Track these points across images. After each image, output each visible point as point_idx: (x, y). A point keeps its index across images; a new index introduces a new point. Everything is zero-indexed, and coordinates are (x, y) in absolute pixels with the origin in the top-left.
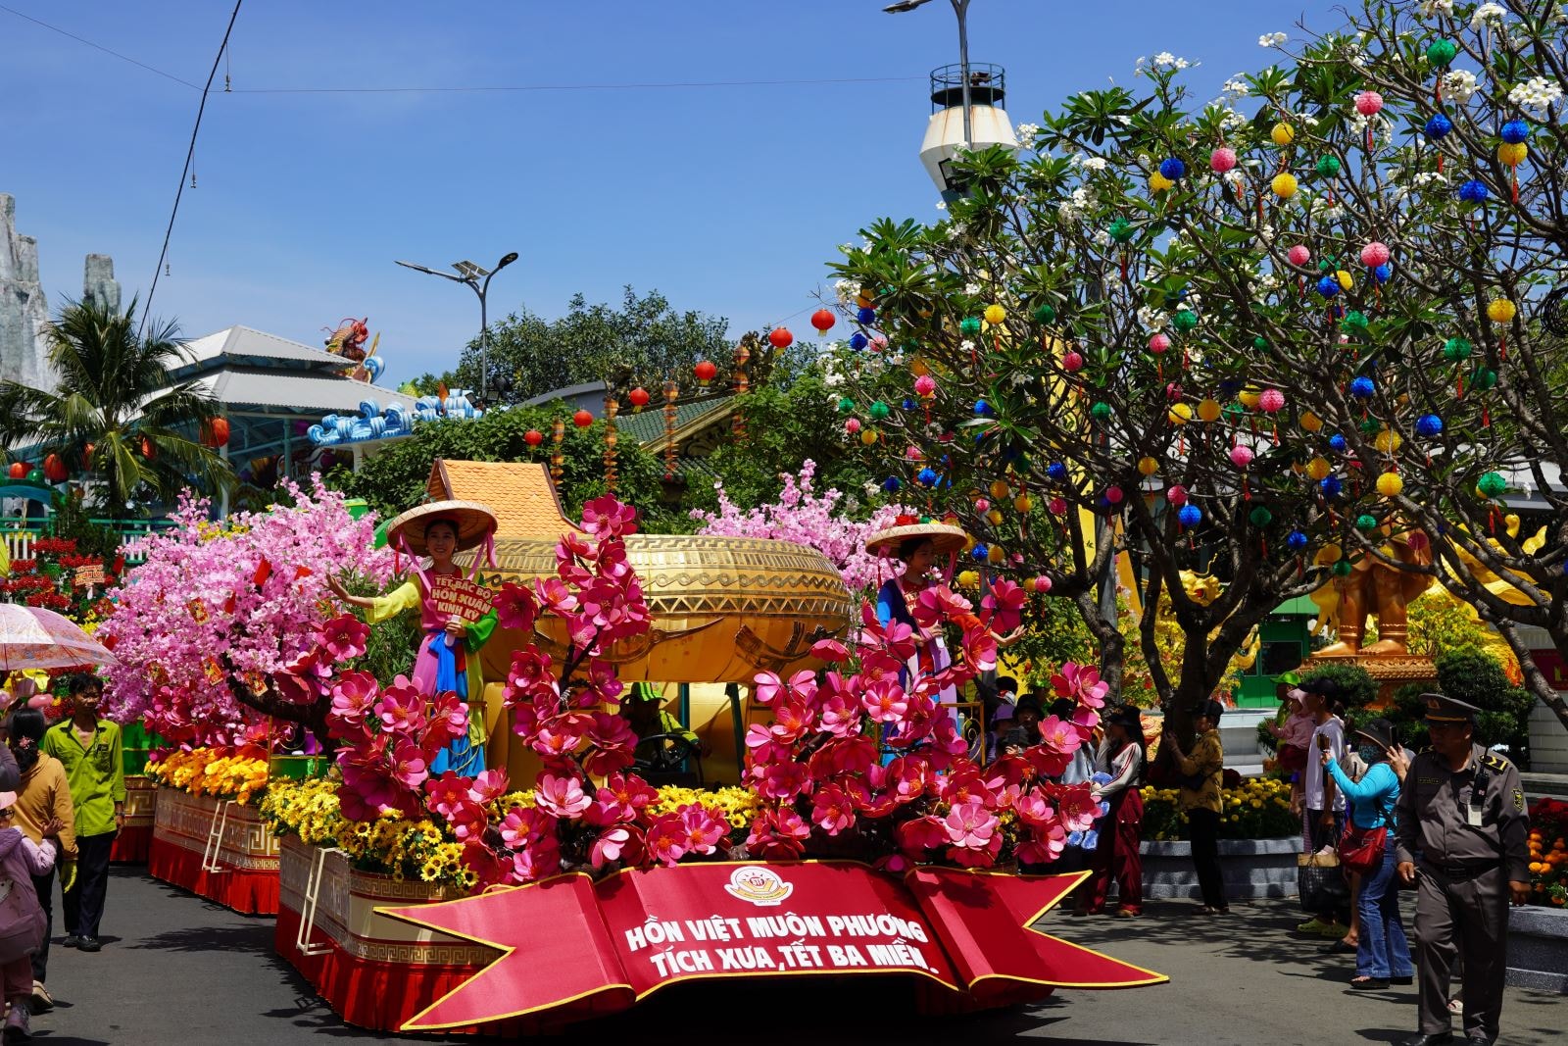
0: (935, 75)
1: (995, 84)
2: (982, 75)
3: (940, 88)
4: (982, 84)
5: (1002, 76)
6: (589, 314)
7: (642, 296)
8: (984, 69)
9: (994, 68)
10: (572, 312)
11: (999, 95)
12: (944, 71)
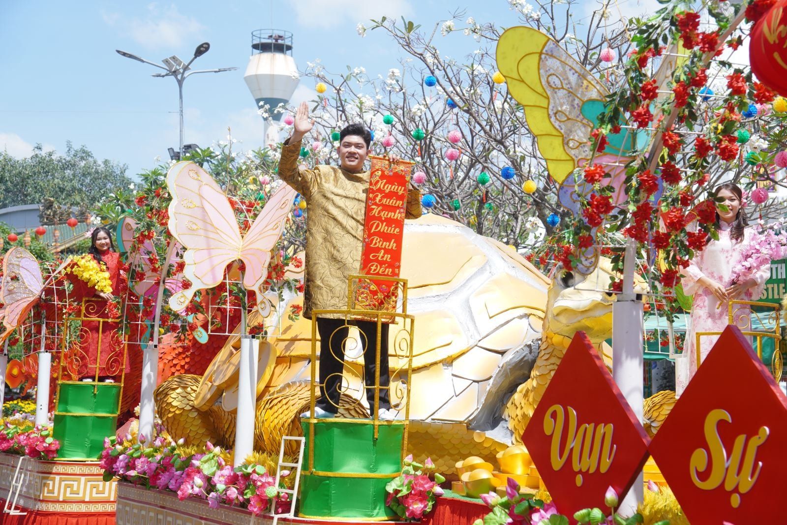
0: (254, 34)
1: (287, 42)
2: (280, 37)
3: (256, 41)
4: (280, 42)
5: (291, 37)
6: (44, 155)
7: (77, 147)
8: (281, 34)
9: (287, 33)
10: (33, 154)
11: (289, 48)
12: (259, 32)
